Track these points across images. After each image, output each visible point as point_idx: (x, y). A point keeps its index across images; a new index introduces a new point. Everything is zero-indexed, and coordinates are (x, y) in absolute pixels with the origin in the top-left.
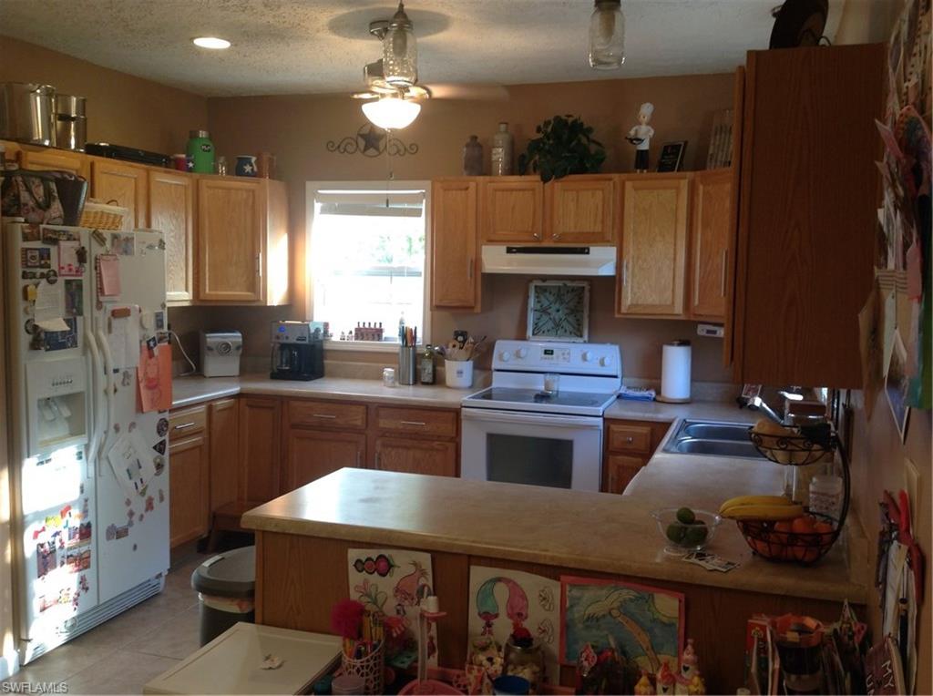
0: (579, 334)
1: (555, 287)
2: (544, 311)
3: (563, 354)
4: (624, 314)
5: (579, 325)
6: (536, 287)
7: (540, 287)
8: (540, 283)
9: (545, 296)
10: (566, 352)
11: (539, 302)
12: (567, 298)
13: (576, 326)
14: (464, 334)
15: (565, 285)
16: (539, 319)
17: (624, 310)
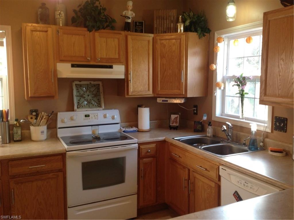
0: (99, 106)
1: (86, 84)
2: (82, 96)
3: (94, 116)
4: (130, 95)
5: (99, 102)
6: (76, 84)
7: (78, 85)
8: (78, 83)
9: (81, 89)
10: (96, 115)
11: (78, 92)
12: (92, 89)
13: (98, 103)
14: (36, 111)
15: (91, 83)
16: (79, 100)
17: (130, 94)
